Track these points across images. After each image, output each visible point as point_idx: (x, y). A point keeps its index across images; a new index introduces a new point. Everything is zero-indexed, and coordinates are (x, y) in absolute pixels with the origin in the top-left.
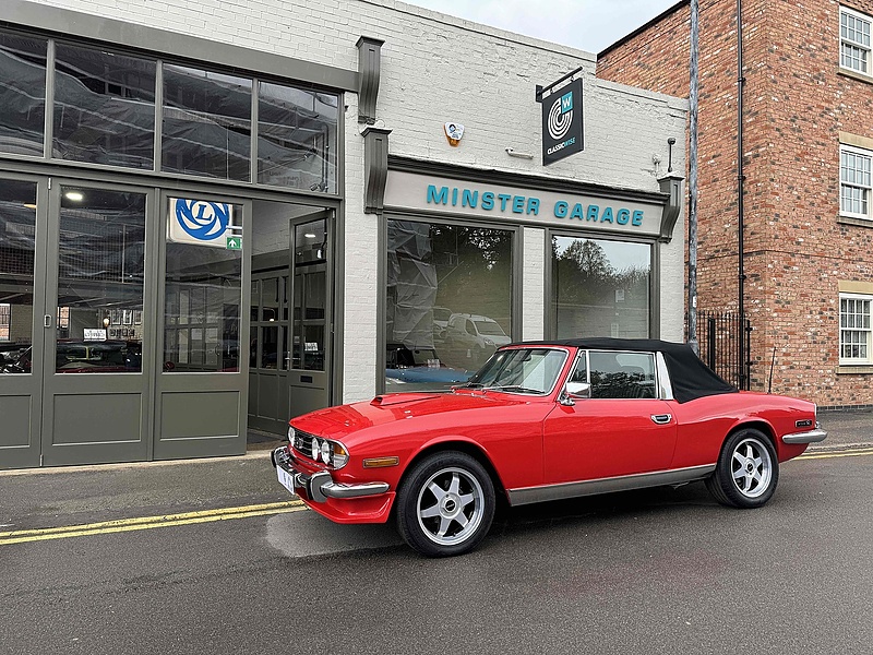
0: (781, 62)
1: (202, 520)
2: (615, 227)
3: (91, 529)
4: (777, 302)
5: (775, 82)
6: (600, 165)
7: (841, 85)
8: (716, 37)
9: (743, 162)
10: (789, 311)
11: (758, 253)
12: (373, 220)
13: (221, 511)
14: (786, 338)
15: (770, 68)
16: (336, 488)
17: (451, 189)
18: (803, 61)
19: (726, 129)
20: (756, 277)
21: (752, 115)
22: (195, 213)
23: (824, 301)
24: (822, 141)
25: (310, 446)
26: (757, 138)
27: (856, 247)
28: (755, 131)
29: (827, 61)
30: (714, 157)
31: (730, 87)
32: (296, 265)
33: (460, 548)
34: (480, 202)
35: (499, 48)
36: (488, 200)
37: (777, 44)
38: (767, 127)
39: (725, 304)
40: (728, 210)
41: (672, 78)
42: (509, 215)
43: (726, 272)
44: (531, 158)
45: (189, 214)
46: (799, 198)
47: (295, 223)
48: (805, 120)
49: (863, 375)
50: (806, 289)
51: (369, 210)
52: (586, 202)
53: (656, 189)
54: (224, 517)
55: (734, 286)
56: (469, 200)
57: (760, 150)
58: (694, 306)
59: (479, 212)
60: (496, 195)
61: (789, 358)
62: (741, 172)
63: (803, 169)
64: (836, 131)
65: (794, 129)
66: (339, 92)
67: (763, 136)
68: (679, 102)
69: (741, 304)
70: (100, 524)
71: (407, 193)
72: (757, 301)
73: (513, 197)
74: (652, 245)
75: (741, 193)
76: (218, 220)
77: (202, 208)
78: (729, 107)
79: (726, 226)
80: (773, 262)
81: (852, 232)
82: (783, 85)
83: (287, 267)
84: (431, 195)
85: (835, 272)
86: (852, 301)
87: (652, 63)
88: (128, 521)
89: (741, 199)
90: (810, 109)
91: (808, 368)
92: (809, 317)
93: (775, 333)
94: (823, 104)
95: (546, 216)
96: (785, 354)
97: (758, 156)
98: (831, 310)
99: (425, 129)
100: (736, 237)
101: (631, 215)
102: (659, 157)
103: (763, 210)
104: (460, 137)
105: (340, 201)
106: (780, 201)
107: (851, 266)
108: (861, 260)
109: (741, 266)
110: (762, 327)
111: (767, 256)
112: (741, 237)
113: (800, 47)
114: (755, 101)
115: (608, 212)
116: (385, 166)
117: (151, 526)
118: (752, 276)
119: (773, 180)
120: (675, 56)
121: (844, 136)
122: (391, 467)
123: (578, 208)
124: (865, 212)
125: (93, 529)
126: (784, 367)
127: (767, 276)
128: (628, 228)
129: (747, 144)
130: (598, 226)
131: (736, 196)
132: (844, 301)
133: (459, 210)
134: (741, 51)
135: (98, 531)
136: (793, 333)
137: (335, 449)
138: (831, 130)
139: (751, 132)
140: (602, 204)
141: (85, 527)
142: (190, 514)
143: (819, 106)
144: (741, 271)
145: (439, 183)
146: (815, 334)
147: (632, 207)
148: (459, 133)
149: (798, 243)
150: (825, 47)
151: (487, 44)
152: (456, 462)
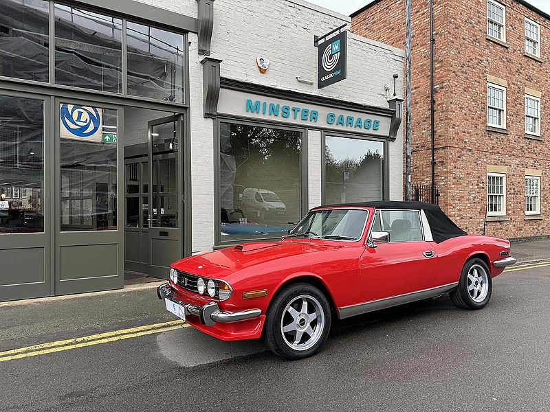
0: (456, 30)
1: (106, 341)
2: (363, 131)
3: (18, 353)
4: (454, 178)
5: (452, 42)
6: (354, 90)
7: (488, 46)
8: (416, 13)
9: (434, 91)
10: (461, 184)
11: (443, 148)
12: (210, 122)
13: (118, 332)
14: (459, 200)
15: (450, 33)
16: (221, 315)
17: (262, 102)
18: (468, 29)
19: (423, 71)
20: (441, 162)
21: (439, 63)
22: (75, 117)
23: (479, 177)
24: (478, 80)
25: (196, 284)
26: (442, 77)
27: (496, 145)
28: (441, 72)
29: (480, 30)
30: (415, 88)
31: (425, 44)
32: (154, 154)
33: (310, 352)
34: (280, 112)
35: (290, 9)
36: (286, 111)
37: (454, 18)
38: (448, 70)
39: (423, 180)
40: (424, 121)
41: (388, 38)
42: (299, 122)
43: (423, 160)
44: (312, 84)
45: (70, 118)
46: (466, 114)
47: (152, 124)
48: (469, 66)
49: (500, 221)
50: (470, 171)
51: (207, 116)
52: (346, 114)
53: (387, 106)
54: (123, 337)
55: (428, 168)
56: (274, 110)
57: (444, 84)
58: (410, 181)
59: (280, 119)
60: (291, 107)
61: (461, 213)
62: (433, 98)
63: (468, 97)
64: (485, 74)
65: (463, 72)
66: (184, 32)
67: (446, 76)
68: (399, 52)
69: (433, 180)
70: (24, 349)
71: (233, 105)
72: (443, 178)
73: (301, 109)
74: (384, 142)
75: (433, 111)
76: (92, 122)
77: (80, 114)
78: (425, 57)
79: (423, 131)
80: (452, 154)
81: (494, 136)
82: (456, 45)
83: (146, 155)
84: (249, 106)
85: (485, 160)
86: (493, 178)
87: (375, 28)
88: (47, 345)
89: (432, 115)
90: (471, 60)
91: (471, 218)
92: (471, 187)
93: (453, 197)
94: (478, 57)
95: (321, 123)
96: (459, 210)
97: (443, 88)
98: (483, 183)
99: (243, 60)
100: (429, 138)
101: (372, 123)
102: (388, 86)
103: (446, 121)
104: (267, 67)
105: (186, 109)
106: (456, 116)
107: (493, 156)
108: (498, 153)
109: (433, 156)
110: (446, 194)
111: (449, 150)
112: (433, 138)
113: (466, 21)
114: (441, 53)
115: (359, 121)
116: (217, 86)
117: (67, 348)
118: (440, 162)
119: (451, 103)
120: (390, 24)
121: (490, 77)
122: (262, 297)
123: (341, 118)
124: (500, 124)
125: (20, 353)
126: (458, 218)
127: (449, 162)
128: (371, 132)
129: (436, 81)
130: (353, 130)
131: (429, 113)
132: (489, 178)
133: (267, 117)
134: (432, 22)
135: (24, 355)
136: (463, 197)
137: (219, 286)
138: (483, 73)
139: (438, 73)
140: (356, 116)
141: (12, 352)
142: (95, 337)
143: (476, 58)
144: (433, 159)
145: (254, 98)
146: (475, 197)
147: (373, 118)
148: (266, 64)
149: (466, 142)
150: (479, 22)
151: (283, 6)
152: (305, 291)
